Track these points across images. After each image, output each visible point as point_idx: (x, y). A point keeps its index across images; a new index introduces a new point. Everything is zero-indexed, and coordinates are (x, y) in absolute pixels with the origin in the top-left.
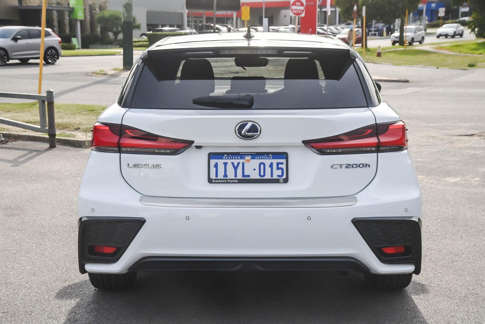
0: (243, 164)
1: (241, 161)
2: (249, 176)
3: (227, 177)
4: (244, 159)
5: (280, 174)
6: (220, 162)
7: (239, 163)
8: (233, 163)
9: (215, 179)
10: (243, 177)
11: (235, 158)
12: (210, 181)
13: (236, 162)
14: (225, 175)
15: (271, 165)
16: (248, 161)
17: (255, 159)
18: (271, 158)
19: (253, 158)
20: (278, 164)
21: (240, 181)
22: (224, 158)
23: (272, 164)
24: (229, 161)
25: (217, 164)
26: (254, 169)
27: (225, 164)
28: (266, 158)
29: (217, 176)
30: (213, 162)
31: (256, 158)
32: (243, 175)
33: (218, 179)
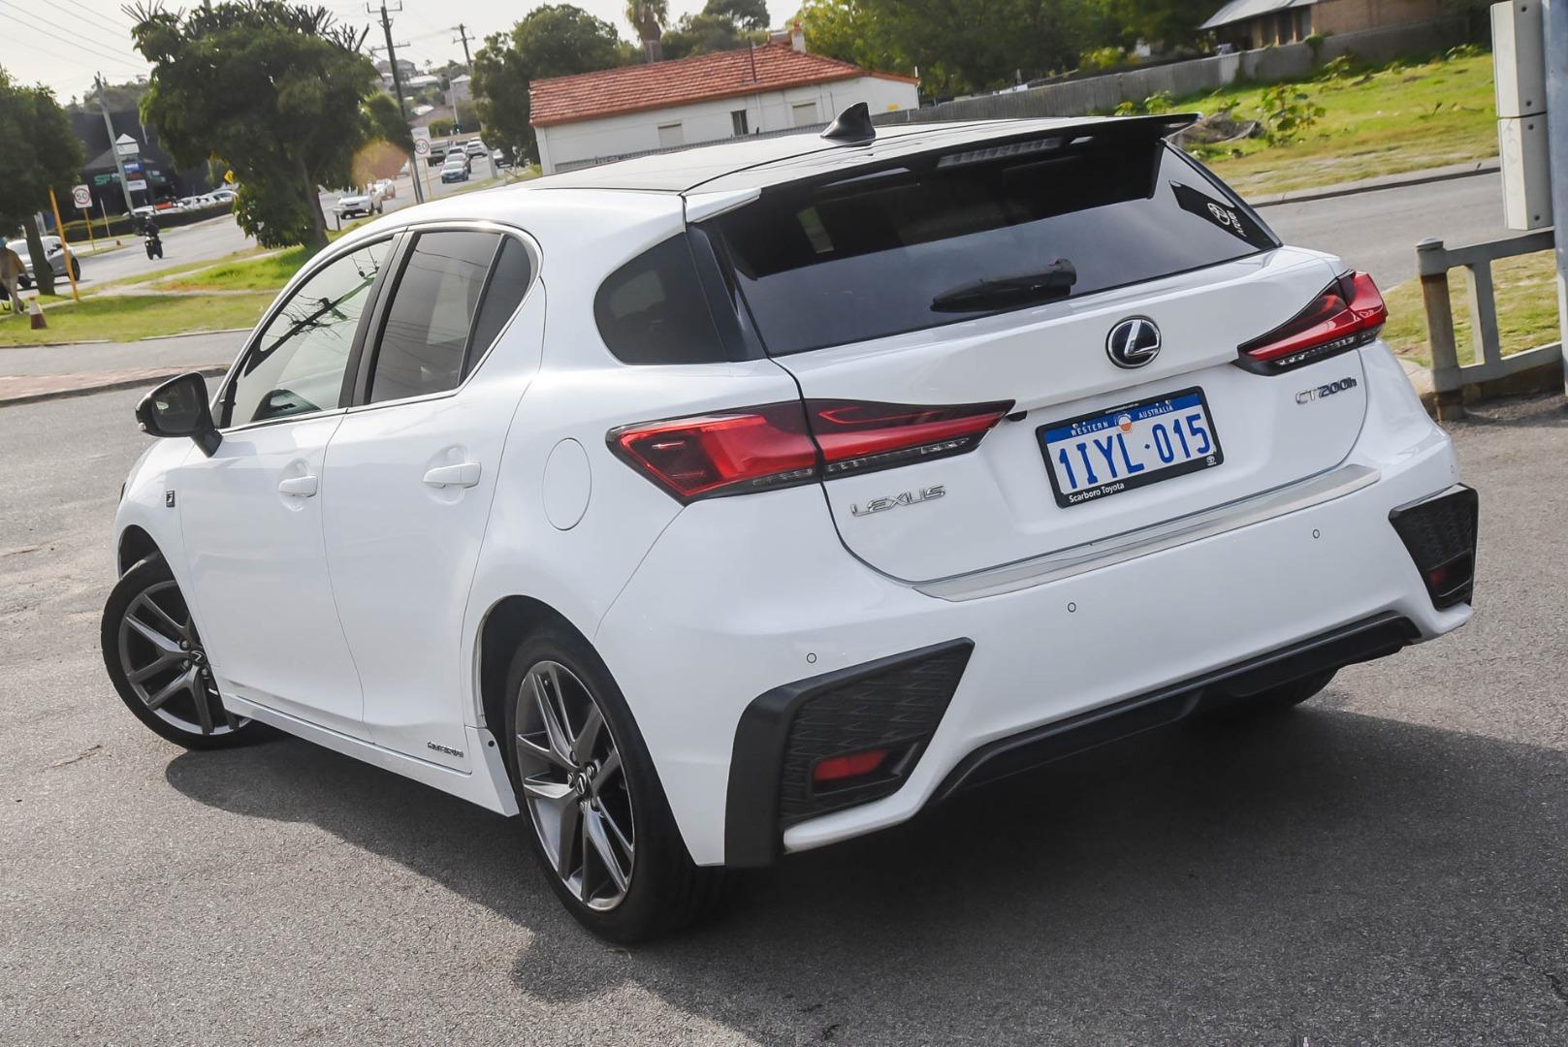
0: (1119, 437)
1: (1113, 432)
2: (1141, 467)
3: (1096, 481)
4: (1118, 424)
5: (1203, 445)
6: (1069, 445)
7: (1110, 439)
8: (1097, 442)
9: (1074, 494)
10: (1130, 472)
11: (1096, 427)
12: (1063, 501)
13: (1102, 436)
14: (1092, 479)
15: (1177, 428)
16: (1126, 427)
17: (1139, 419)
18: (1171, 408)
19: (1135, 418)
20: (1190, 419)
21: (1131, 484)
22: (1073, 432)
23: (1177, 422)
24: (1088, 439)
25: (1063, 452)
26: (1147, 447)
27: (1082, 447)
28: (1161, 411)
29: (1074, 485)
30: (1054, 449)
31: (1141, 416)
32: (1131, 469)
33: (1080, 493)
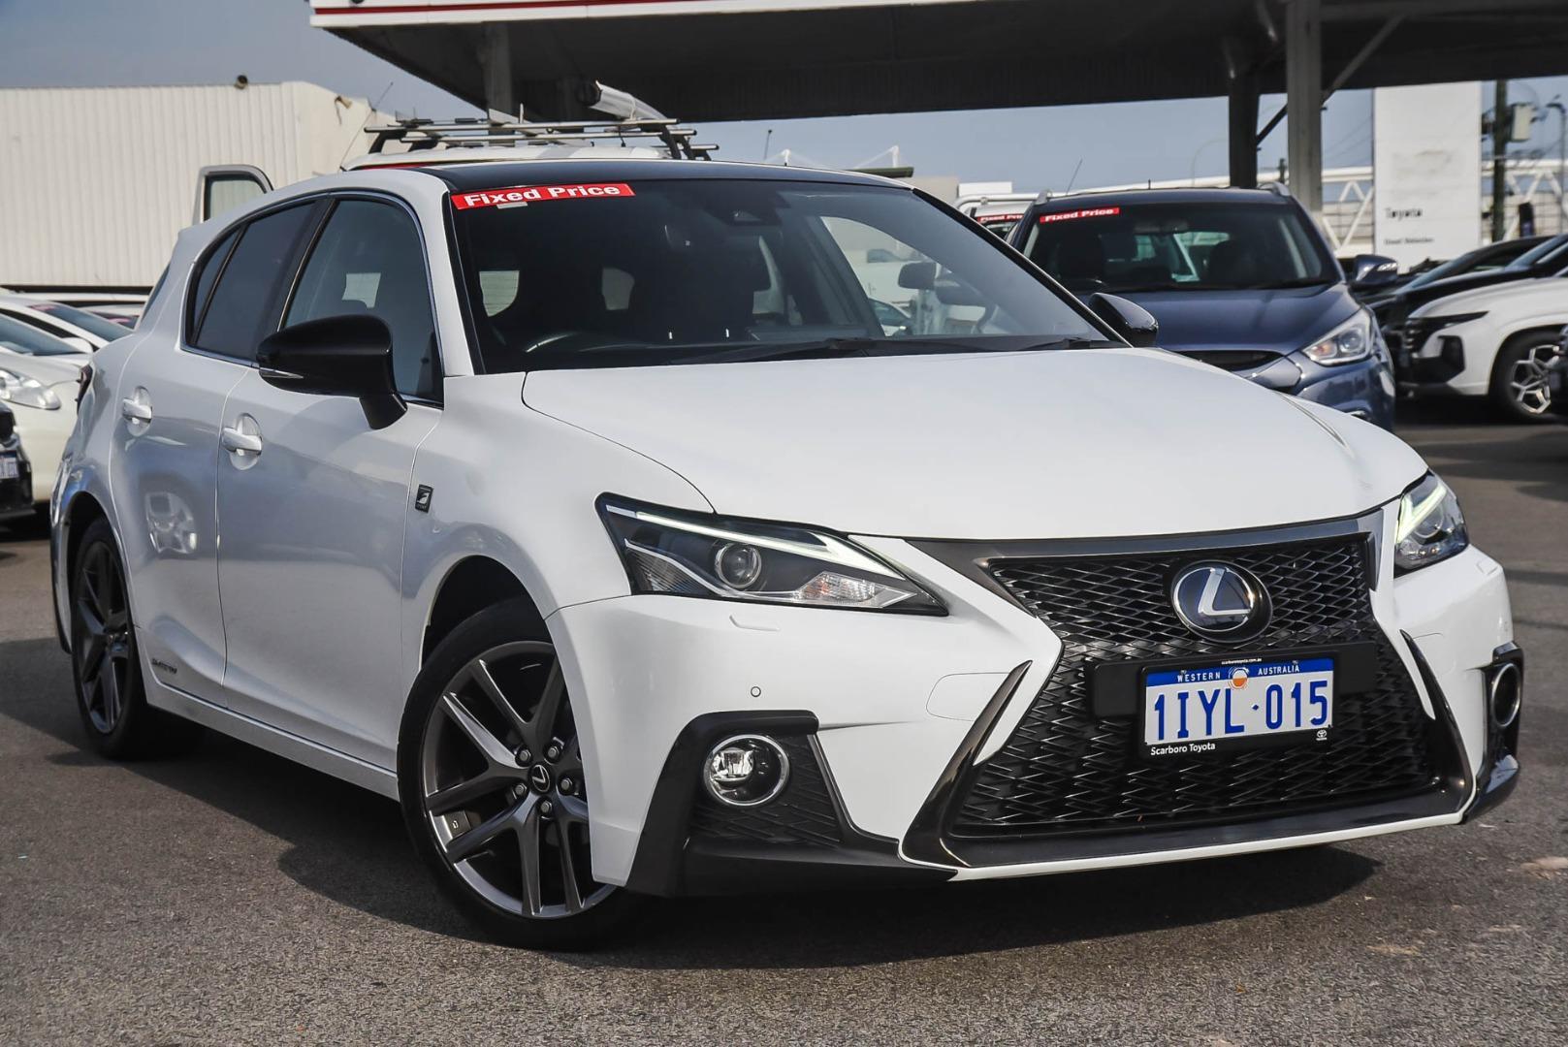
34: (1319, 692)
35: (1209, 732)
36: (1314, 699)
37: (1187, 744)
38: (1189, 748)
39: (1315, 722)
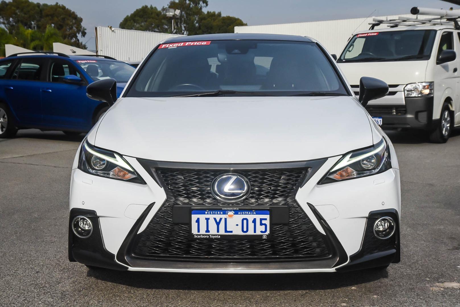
34: (263, 222)
35: (218, 231)
36: (261, 224)
37: (209, 235)
38: (209, 236)
39: (262, 232)
